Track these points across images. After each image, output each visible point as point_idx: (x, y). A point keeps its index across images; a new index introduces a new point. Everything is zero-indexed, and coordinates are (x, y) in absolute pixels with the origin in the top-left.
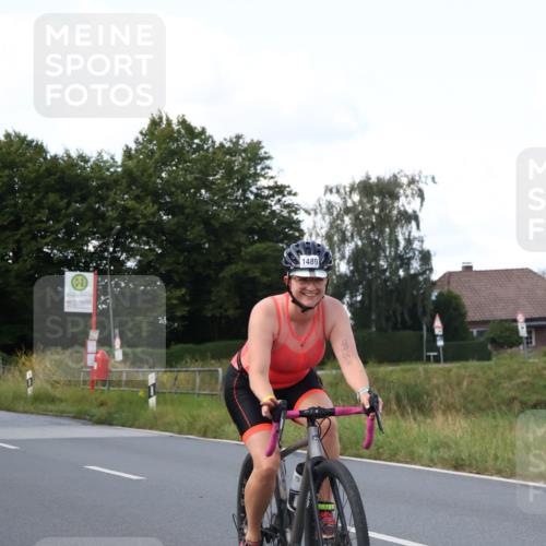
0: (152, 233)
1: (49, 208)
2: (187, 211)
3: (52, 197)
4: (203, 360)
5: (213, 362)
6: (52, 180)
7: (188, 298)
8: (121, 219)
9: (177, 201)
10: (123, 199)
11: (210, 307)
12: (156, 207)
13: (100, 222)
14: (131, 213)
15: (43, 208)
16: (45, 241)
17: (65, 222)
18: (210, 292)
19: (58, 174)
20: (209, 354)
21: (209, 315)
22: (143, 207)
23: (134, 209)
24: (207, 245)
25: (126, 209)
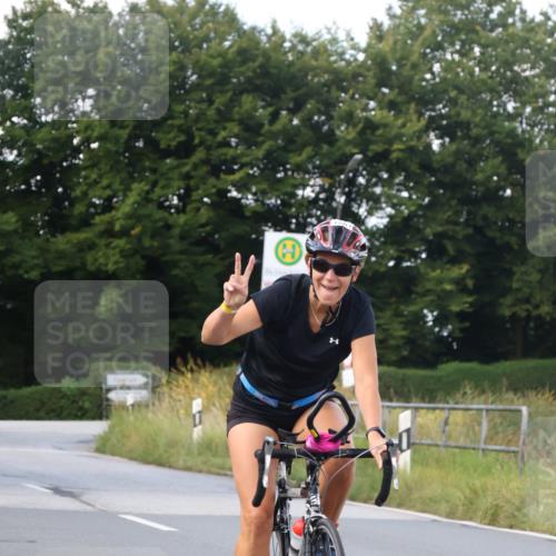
0: (414, 168)
1: (241, 122)
2: (474, 132)
3: (247, 101)
4: (494, 393)
5: (510, 395)
6: (249, 70)
7: (470, 283)
8: (363, 143)
9: (458, 114)
10: (365, 109)
11: (508, 300)
12: (423, 122)
13: (325, 147)
14: (380, 132)
15: (232, 120)
16: (232, 177)
17: (266, 146)
18: (510, 274)
19: (260, 60)
20: (505, 381)
21: (507, 313)
22: (400, 122)
23: (385, 126)
24: (509, 192)
25: (370, 126)
